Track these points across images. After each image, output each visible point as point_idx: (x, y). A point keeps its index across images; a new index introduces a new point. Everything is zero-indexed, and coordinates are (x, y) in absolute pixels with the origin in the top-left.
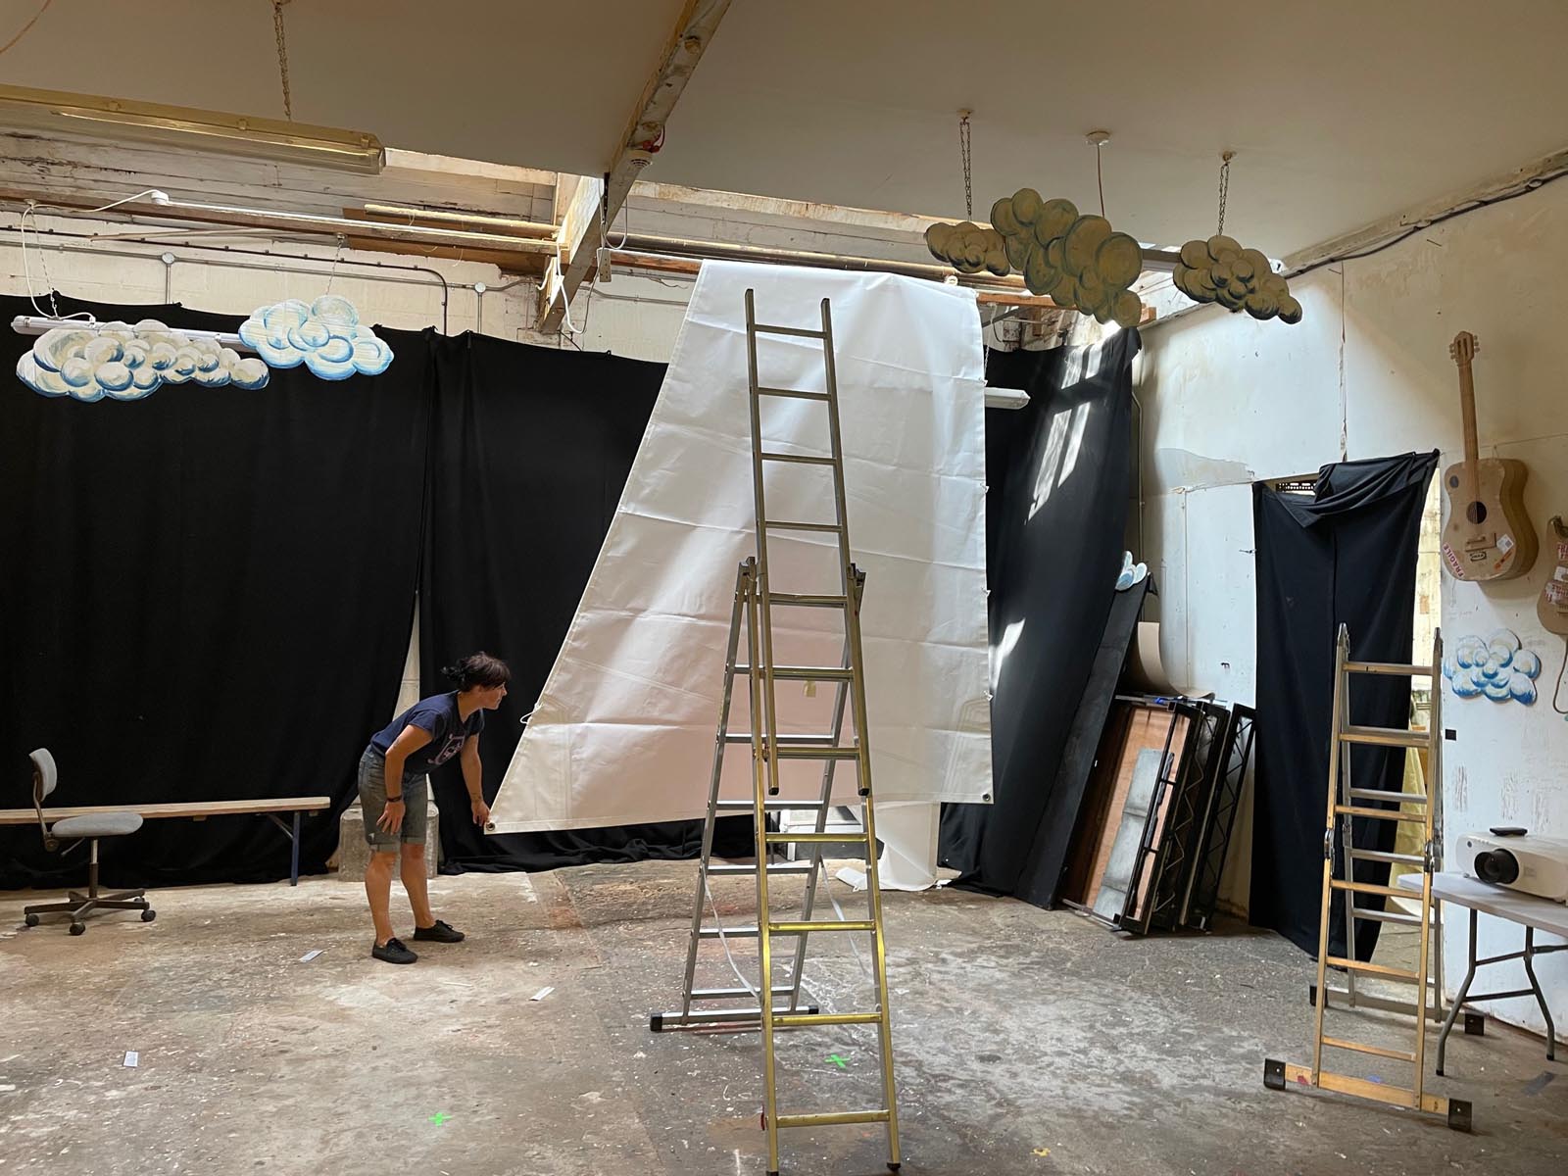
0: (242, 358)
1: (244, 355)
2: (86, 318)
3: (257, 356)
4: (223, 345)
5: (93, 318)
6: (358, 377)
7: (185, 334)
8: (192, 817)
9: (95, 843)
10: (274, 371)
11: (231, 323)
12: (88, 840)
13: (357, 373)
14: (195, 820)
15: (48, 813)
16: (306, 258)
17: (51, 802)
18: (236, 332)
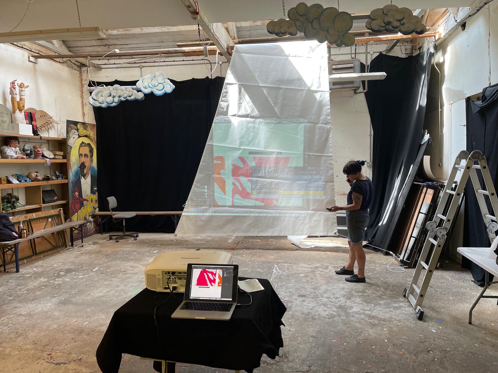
0: (138, 92)
1: (138, 91)
2: (103, 86)
3: (141, 91)
4: (133, 89)
5: (104, 86)
6: (166, 94)
7: (125, 87)
8: (150, 215)
9: (124, 220)
10: (145, 95)
11: (134, 83)
12: (122, 219)
13: (165, 93)
14: (152, 216)
15: (114, 213)
16: (174, 61)
17: (114, 210)
18: (135, 85)
